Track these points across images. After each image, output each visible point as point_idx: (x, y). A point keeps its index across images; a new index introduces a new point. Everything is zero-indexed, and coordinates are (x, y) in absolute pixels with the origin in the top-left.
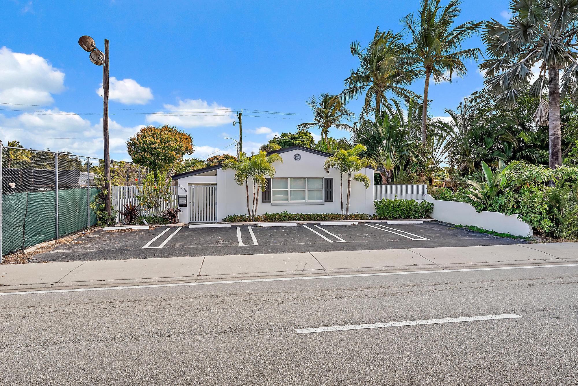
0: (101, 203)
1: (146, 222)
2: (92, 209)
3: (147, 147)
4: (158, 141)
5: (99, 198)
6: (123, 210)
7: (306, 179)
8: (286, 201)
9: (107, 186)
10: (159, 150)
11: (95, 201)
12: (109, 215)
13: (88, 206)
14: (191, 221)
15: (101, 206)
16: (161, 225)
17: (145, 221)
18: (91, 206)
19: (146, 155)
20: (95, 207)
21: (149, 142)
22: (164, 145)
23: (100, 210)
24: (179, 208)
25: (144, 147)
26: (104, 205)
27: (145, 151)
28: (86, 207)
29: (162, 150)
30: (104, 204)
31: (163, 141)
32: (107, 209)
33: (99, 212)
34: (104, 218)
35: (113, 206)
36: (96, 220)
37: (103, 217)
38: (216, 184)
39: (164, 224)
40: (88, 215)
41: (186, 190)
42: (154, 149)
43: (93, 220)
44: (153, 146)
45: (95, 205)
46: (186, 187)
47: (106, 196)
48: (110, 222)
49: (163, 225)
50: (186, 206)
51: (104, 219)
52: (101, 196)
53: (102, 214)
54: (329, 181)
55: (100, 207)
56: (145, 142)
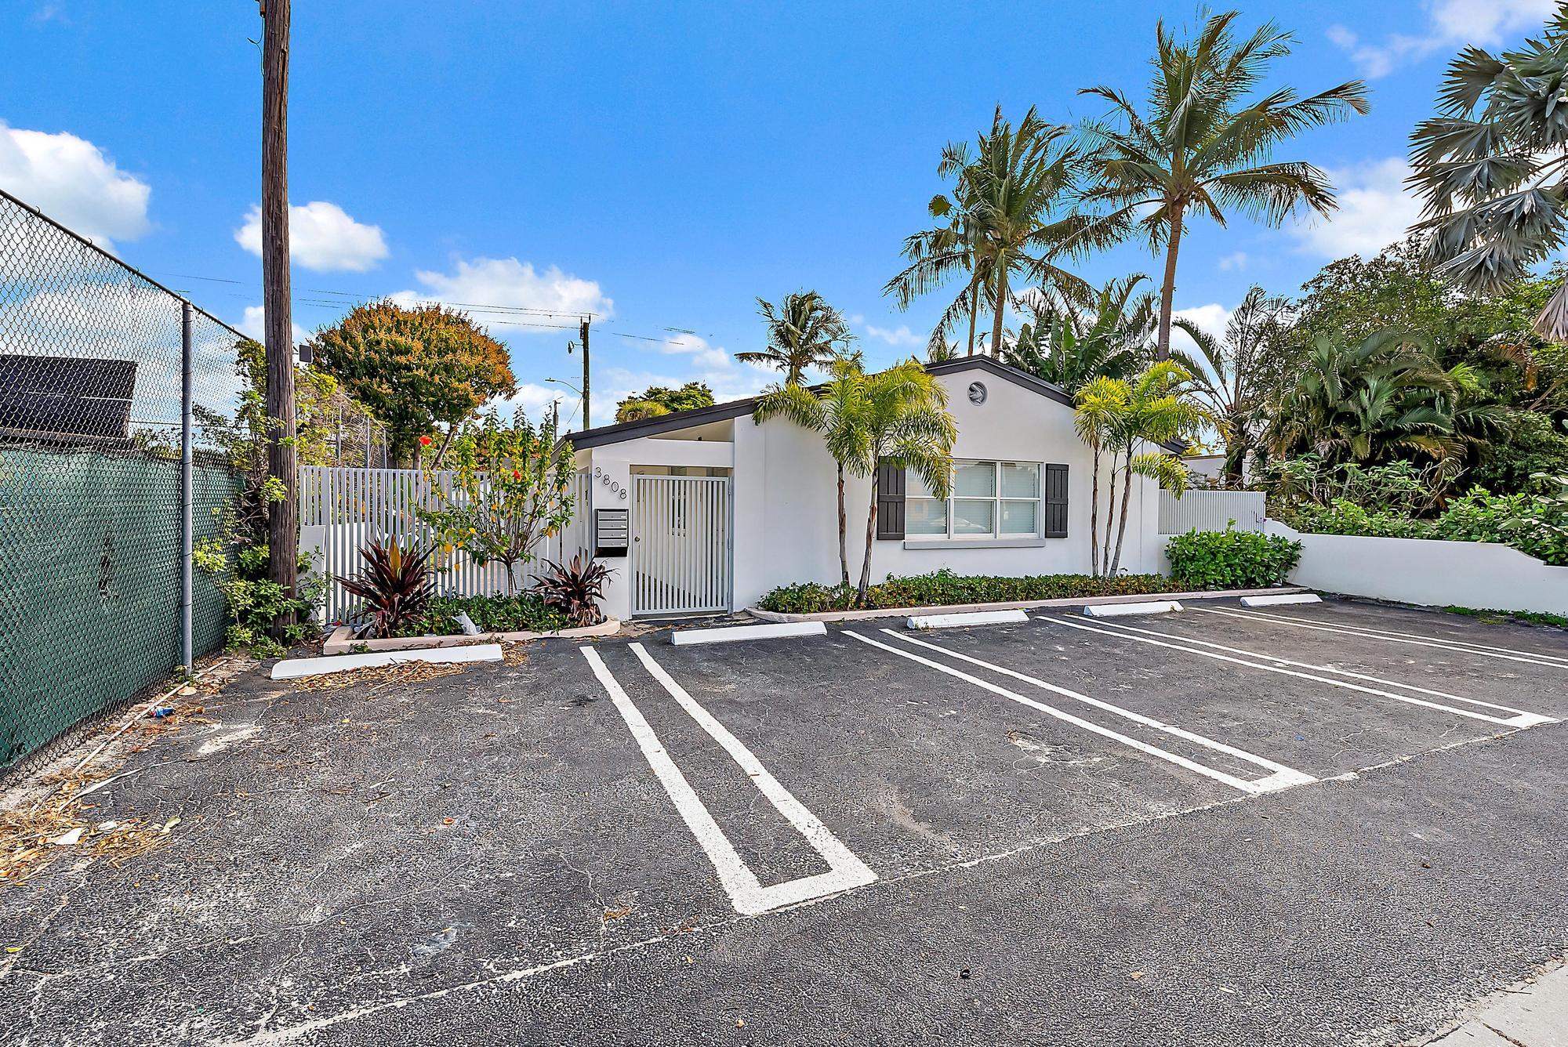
0: (247, 540)
1: (473, 621)
2: (204, 572)
3: (381, 360)
4: (418, 345)
5: (240, 516)
6: (356, 567)
7: (998, 465)
8: (942, 537)
9: (278, 463)
10: (421, 372)
11: (221, 534)
12: (288, 594)
13: (182, 556)
14: (641, 612)
15: (246, 555)
16: (537, 635)
17: (465, 620)
18: (199, 555)
19: (375, 386)
20: (222, 559)
21: (388, 346)
22: (436, 359)
23: (243, 573)
24: (598, 562)
25: (370, 360)
26: (264, 552)
27: (372, 373)
28: (171, 564)
29: (432, 375)
30: (266, 547)
31: (432, 347)
32: (280, 568)
33: (242, 584)
34: (262, 610)
35: (307, 553)
36: (226, 620)
37: (258, 605)
38: (725, 472)
39: (550, 629)
40: (181, 605)
41: (623, 493)
42: (404, 369)
43: (210, 625)
44: (403, 360)
45: (219, 548)
46: (626, 482)
47: (274, 505)
48: (294, 629)
49: (547, 634)
50: (621, 552)
51: (264, 618)
52: (246, 509)
53: (252, 594)
54: (1058, 473)
55: (243, 559)
56: (373, 345)
